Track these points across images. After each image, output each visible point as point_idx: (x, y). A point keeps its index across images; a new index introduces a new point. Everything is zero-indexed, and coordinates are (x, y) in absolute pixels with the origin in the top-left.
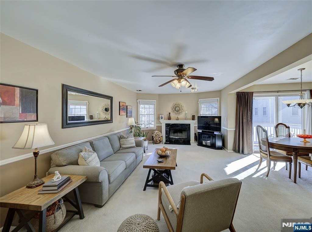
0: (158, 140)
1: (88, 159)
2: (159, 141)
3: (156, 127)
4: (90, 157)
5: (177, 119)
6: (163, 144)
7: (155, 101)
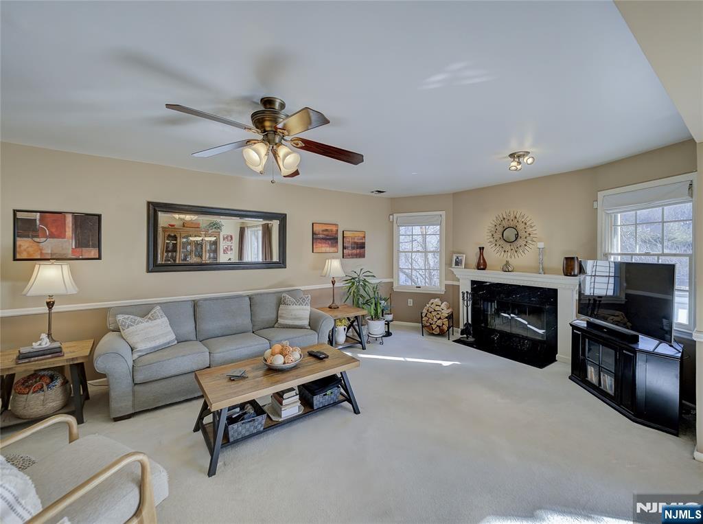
0: (434, 327)
1: (128, 327)
2: (438, 329)
3: (443, 289)
4: (132, 325)
5: (506, 268)
6: (450, 342)
7: (443, 213)
